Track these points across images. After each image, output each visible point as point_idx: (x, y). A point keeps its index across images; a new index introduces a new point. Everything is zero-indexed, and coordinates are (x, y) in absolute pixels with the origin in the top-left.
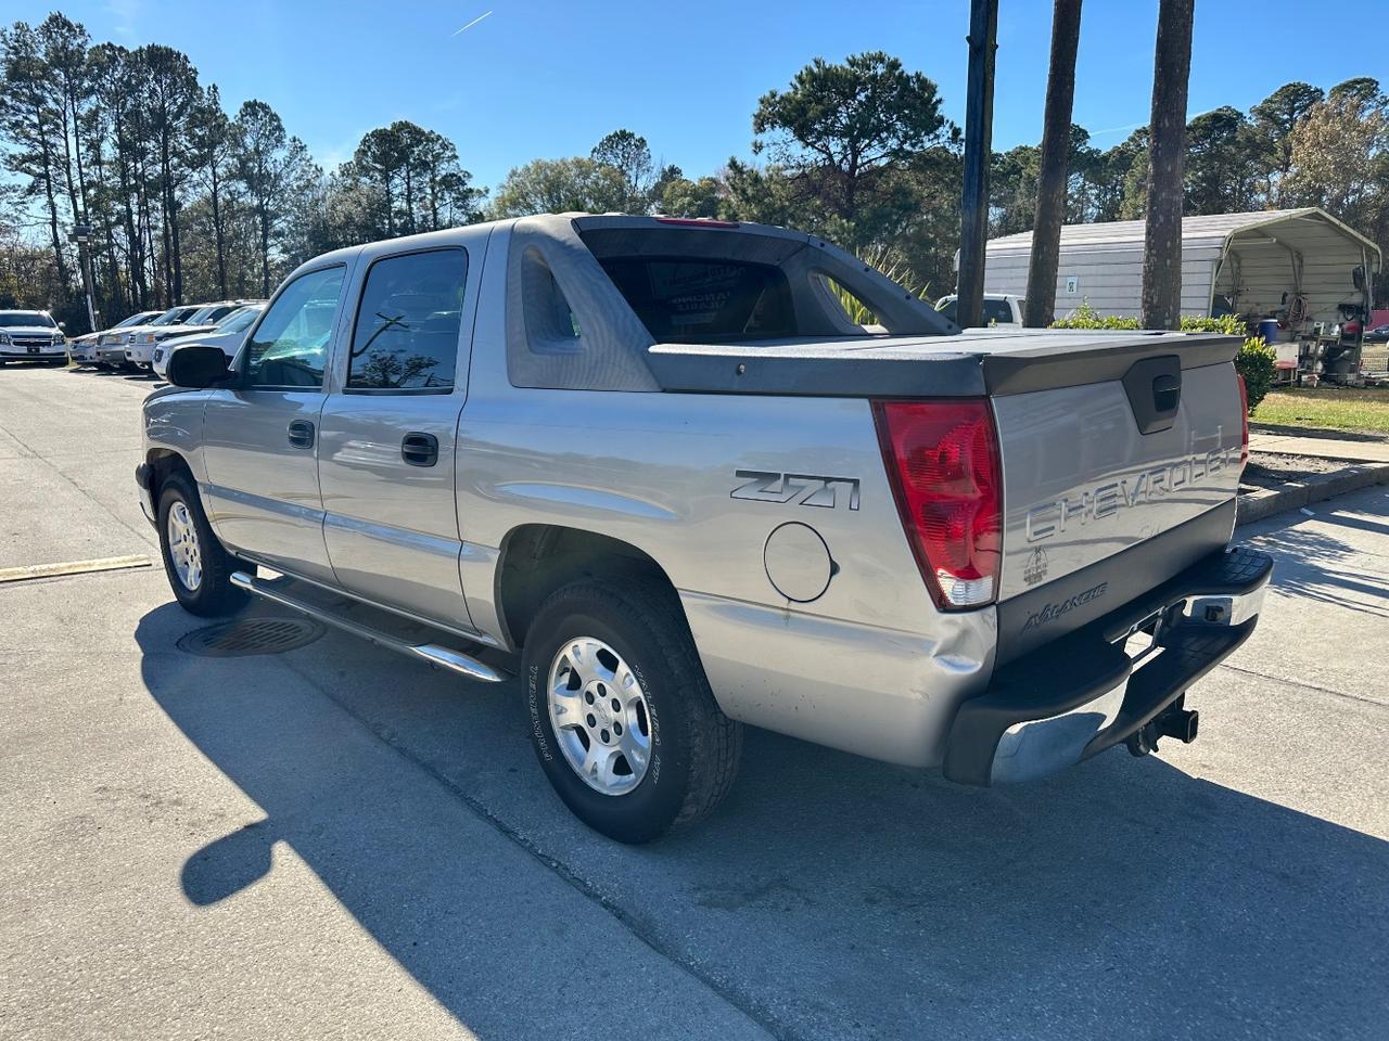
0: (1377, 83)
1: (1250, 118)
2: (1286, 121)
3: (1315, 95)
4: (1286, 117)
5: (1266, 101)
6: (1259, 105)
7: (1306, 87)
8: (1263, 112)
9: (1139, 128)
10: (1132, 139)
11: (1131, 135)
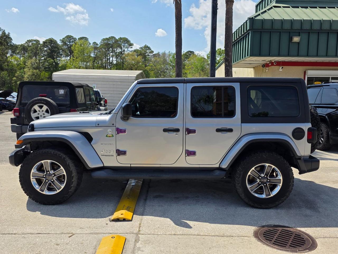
0: (88, 39)
1: (60, 42)
2: (69, 45)
3: (75, 39)
4: (69, 44)
5: (63, 39)
6: (62, 39)
7: (72, 37)
8: (63, 41)
9: (28, 40)
10: (26, 42)
11: (26, 41)
